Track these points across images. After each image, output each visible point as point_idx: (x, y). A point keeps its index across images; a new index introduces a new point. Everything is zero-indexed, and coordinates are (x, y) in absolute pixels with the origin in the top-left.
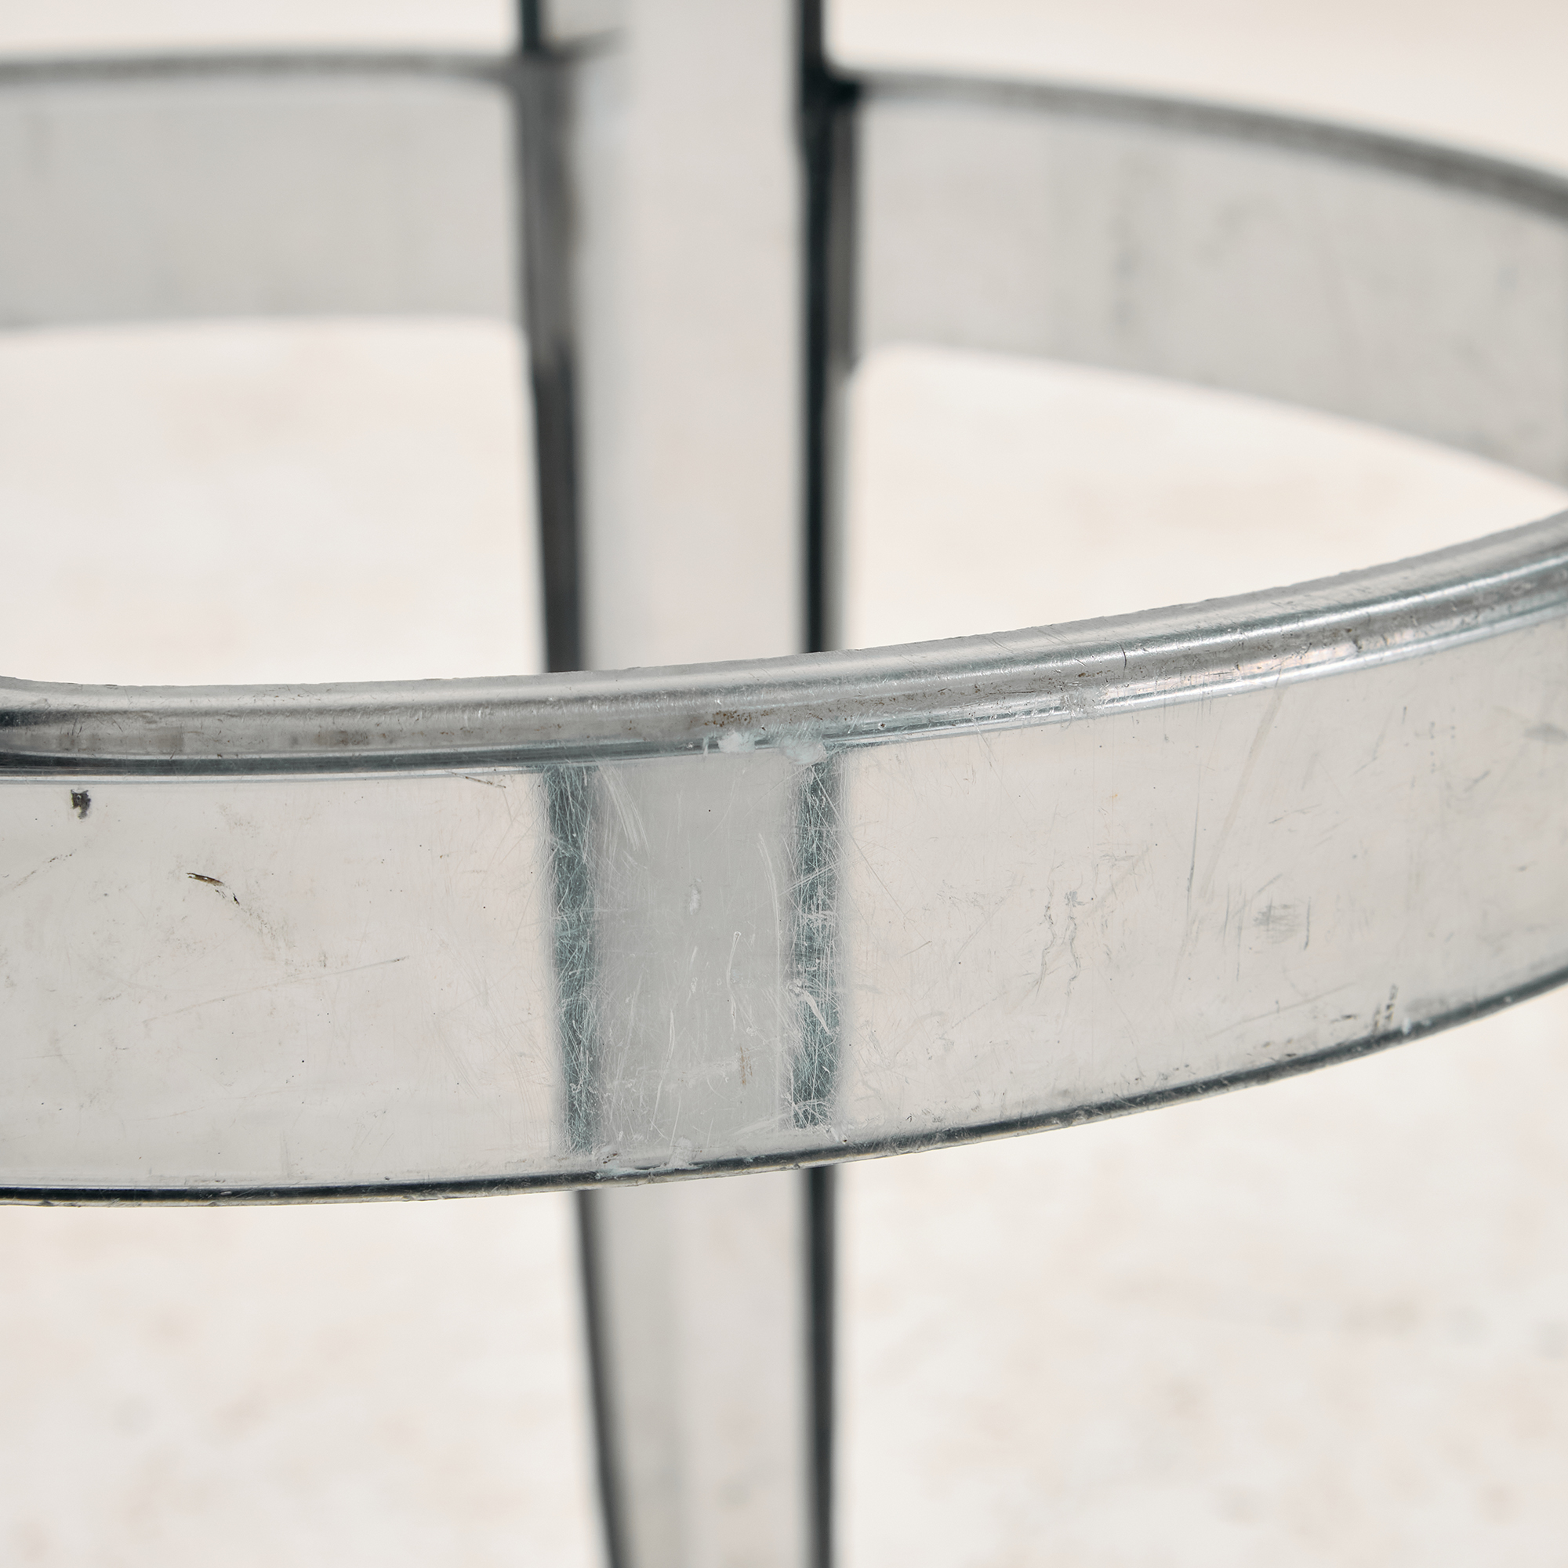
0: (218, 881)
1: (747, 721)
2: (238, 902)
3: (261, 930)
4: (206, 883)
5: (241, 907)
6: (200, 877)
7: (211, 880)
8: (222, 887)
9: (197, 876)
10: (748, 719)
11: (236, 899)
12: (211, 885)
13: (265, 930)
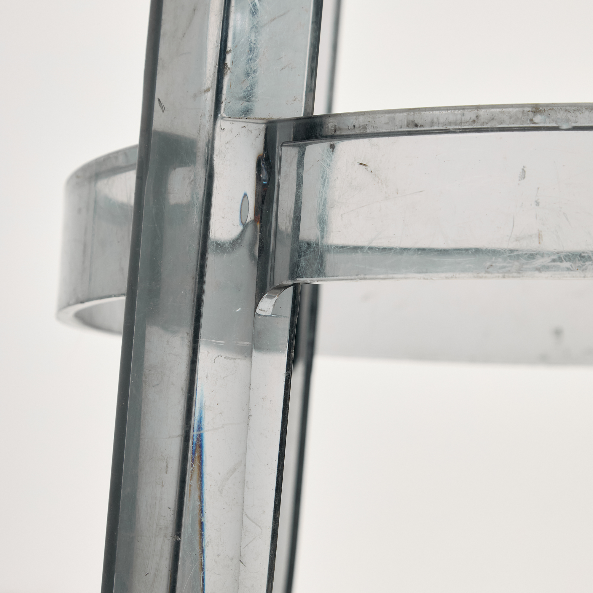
0: (366, 165)
1: (544, 111)
2: (372, 172)
3: (378, 182)
4: (363, 166)
5: (373, 174)
6: (361, 164)
7: (364, 165)
8: (367, 167)
9: (360, 163)
10: (544, 110)
11: (371, 171)
12: (364, 167)
13: (380, 181)
